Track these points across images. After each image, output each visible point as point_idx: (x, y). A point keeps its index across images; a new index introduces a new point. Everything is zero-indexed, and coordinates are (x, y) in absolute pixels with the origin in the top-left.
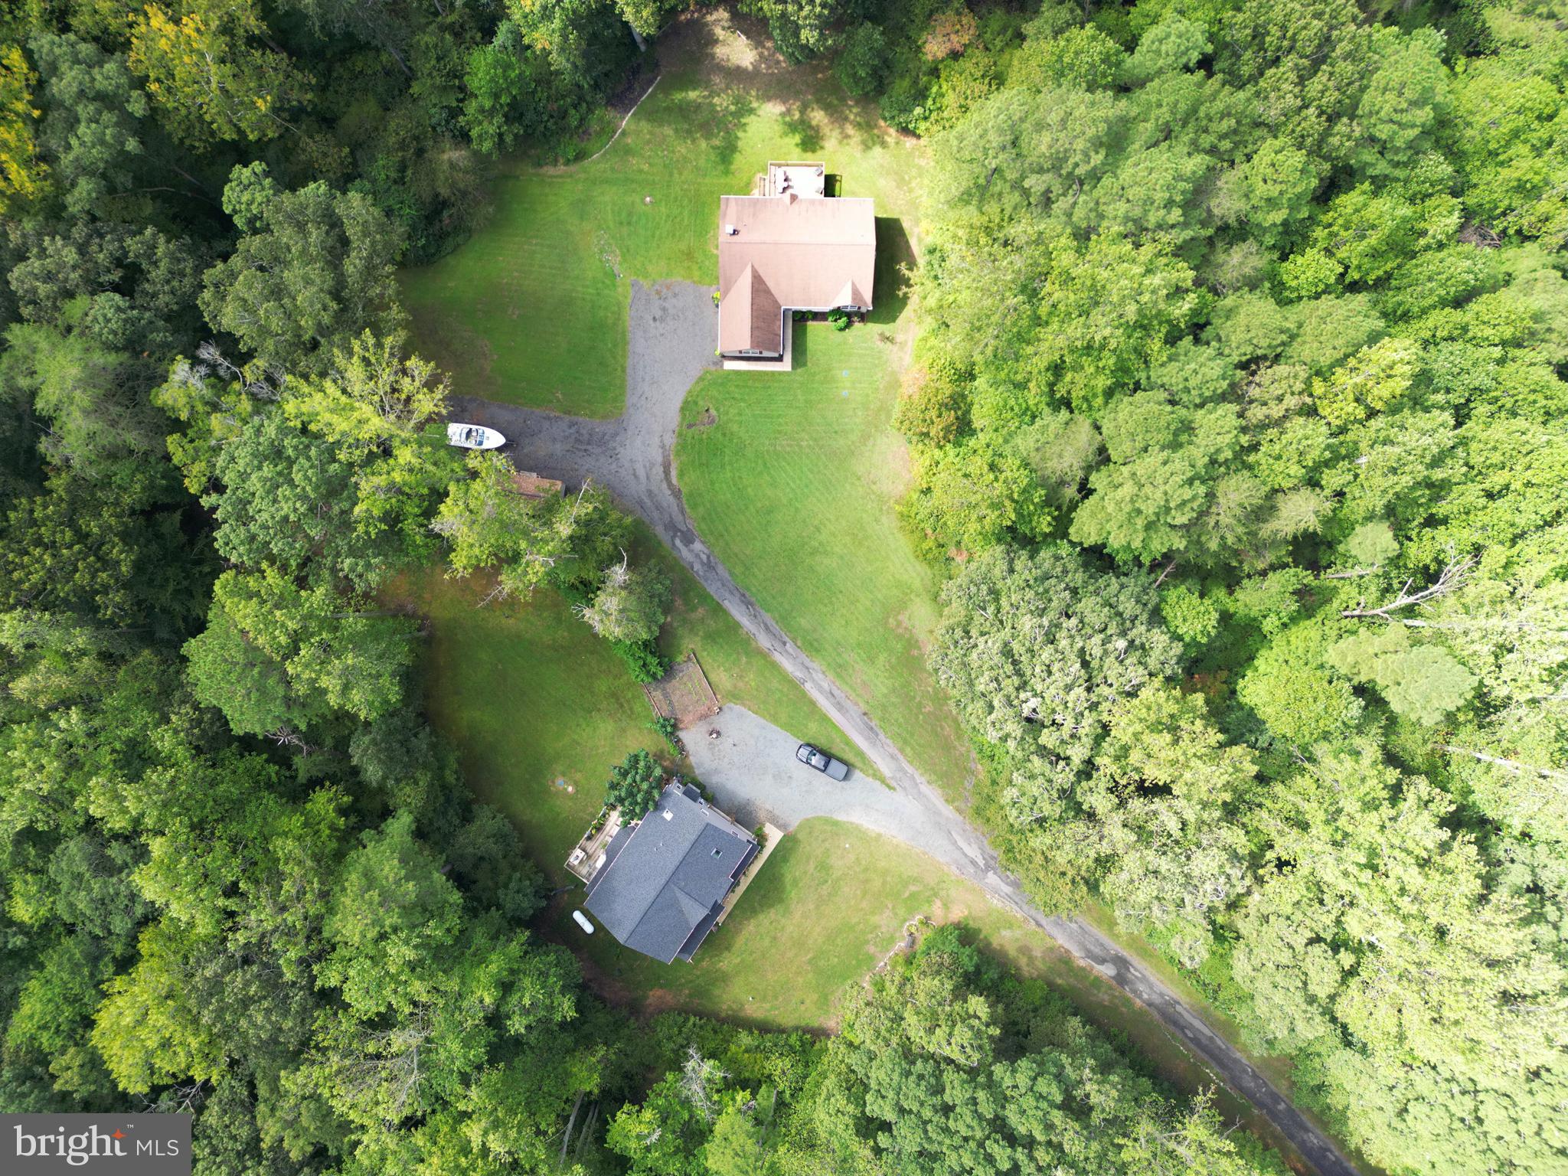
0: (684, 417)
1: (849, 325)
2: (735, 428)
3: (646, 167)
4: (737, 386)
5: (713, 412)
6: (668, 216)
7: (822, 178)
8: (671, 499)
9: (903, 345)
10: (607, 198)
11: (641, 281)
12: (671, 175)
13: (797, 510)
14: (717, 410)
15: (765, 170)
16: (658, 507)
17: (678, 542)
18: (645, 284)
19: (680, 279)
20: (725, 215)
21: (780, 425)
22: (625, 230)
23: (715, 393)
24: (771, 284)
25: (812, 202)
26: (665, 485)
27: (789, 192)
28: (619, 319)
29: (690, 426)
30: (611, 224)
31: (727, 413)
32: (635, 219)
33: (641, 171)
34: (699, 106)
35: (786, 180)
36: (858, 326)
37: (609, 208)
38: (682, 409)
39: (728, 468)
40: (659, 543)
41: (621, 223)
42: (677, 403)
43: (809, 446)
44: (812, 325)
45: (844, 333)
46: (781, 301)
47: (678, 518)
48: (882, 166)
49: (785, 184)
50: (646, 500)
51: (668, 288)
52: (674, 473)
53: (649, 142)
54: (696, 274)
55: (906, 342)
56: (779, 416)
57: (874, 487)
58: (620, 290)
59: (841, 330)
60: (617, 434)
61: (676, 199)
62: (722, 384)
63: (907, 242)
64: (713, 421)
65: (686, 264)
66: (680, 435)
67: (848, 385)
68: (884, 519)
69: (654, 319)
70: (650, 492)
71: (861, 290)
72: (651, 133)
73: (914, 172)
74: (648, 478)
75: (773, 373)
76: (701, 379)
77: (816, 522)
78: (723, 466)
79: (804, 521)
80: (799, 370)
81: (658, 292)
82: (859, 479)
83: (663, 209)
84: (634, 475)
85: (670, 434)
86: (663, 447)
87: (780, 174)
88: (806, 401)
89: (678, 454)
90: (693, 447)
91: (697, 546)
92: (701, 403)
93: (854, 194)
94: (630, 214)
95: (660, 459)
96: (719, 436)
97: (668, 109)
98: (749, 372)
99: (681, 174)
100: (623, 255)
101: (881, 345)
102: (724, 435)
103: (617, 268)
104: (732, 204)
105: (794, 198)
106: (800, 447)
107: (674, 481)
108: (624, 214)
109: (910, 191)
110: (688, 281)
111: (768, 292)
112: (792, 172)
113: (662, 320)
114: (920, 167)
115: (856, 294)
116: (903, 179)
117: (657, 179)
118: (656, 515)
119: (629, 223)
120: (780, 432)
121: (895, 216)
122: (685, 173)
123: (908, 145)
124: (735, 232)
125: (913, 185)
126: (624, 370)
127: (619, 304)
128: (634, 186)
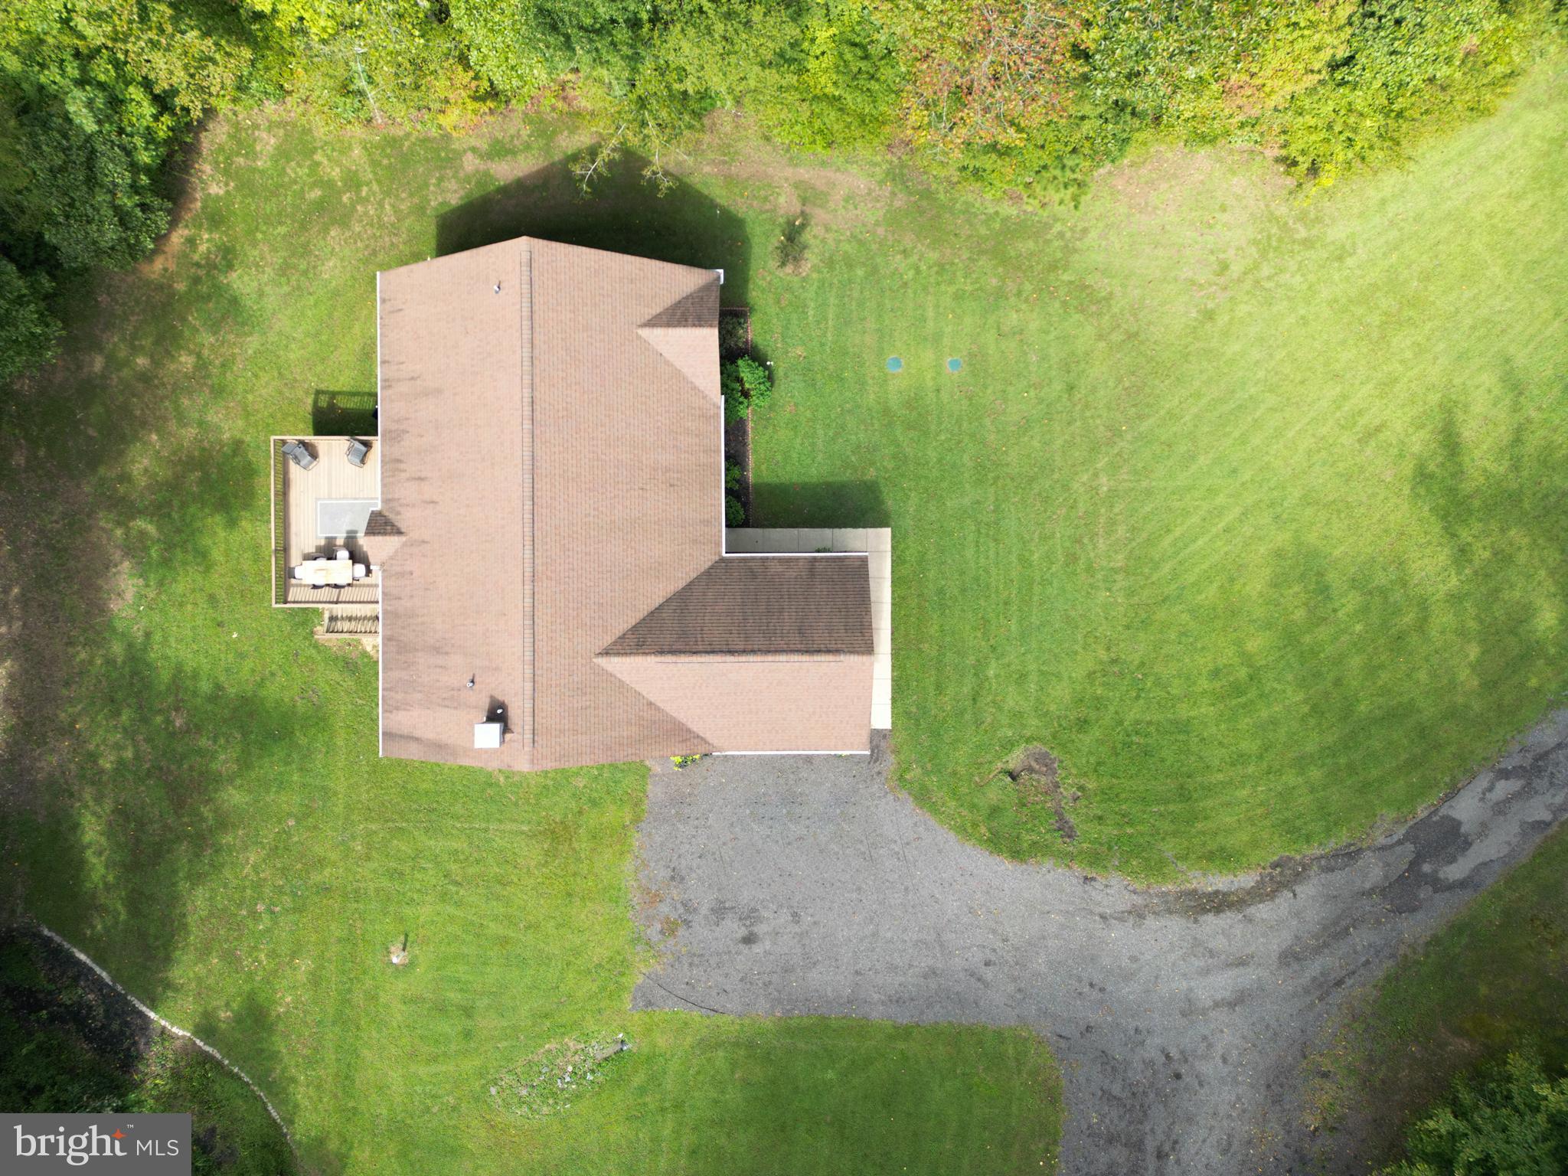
0: (1039, 849)
1: (757, 357)
2: (1061, 693)
3: (305, 965)
4: (939, 688)
5: (1015, 759)
6: (444, 897)
7: (323, 443)
8: (1307, 890)
9: (809, 195)
10: (395, 1078)
11: (635, 979)
12: (326, 890)
13: (1307, 501)
14: (1008, 745)
15: (305, 618)
16: (1335, 932)
17: (1454, 872)
18: (642, 969)
19: (628, 864)
20: (439, 747)
21: (1049, 557)
22: (488, 1023)
23: (962, 754)
24: (658, 592)
25: (392, 466)
26: (1262, 911)
27: (365, 543)
28: (751, 1045)
29: (1069, 833)
30: (470, 1065)
31: (1017, 716)
32: (454, 996)
33: (316, 980)
34: (123, 813)
35: (331, 556)
36: (754, 331)
37: (423, 1071)
38: (1017, 854)
39: (1184, 711)
40: (1456, 929)
41: (467, 1035)
42: (1002, 867)
43: (1113, 468)
44: (758, 469)
45: (780, 373)
46: (704, 560)
47: (1373, 871)
48: (284, 270)
49: (343, 554)
50: (1314, 968)
51: (656, 898)
52: (1219, 881)
53: (231, 959)
54: (614, 814)
55: (797, 185)
56: (1024, 562)
57: (1236, 269)
58: (662, 1042)
59: (770, 378)
60: (1104, 1057)
61: (397, 875)
62: (936, 734)
63: (504, 190)
64: (1043, 759)
65: (583, 845)
66: (1095, 859)
67: (928, 356)
68: (1337, 233)
69: (749, 940)
70: (1290, 957)
71: (668, 300)
72: (205, 952)
73: (297, 171)
74: (1241, 963)
75: (895, 583)
76: (923, 797)
77: (1347, 439)
78: (1183, 727)
79: (1348, 478)
80: (890, 503)
81: (670, 929)
82: (1209, 316)
83: (425, 912)
84: (1232, 1005)
85: (1095, 892)
86: (1138, 914)
87: (308, 573)
88: (979, 482)
89: (1156, 867)
90: (1127, 819)
91: (1466, 809)
92: (993, 795)
93: (367, 354)
94: (441, 1009)
95: (1175, 926)
96: (1087, 740)
97: (136, 902)
98: (895, 655)
99: (321, 862)
100: (562, 1030)
101: (811, 259)
102: (1083, 724)
103: (599, 1050)
104: (409, 720)
105: (379, 524)
106: (1113, 493)
107: (1246, 880)
108: (444, 1027)
109: (353, 182)
110: (635, 839)
111: (682, 600)
112: (306, 534)
113: (751, 916)
114: (283, 154)
115: (679, 315)
116: (320, 206)
117: (337, 930)
118: (1362, 938)
119: (468, 1012)
120: (1072, 559)
121: (432, 229)
122: (318, 850)
123: (215, 190)
124: (497, 714)
125: (336, 173)
126: (905, 1033)
127: (706, 1045)
128: (358, 998)
